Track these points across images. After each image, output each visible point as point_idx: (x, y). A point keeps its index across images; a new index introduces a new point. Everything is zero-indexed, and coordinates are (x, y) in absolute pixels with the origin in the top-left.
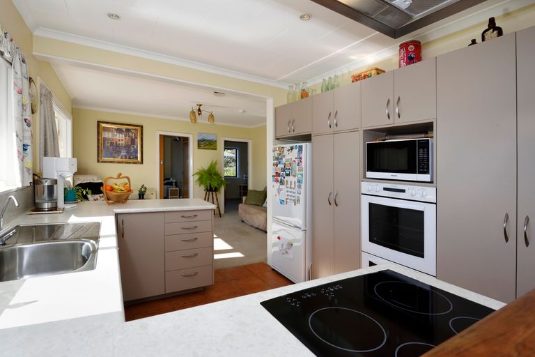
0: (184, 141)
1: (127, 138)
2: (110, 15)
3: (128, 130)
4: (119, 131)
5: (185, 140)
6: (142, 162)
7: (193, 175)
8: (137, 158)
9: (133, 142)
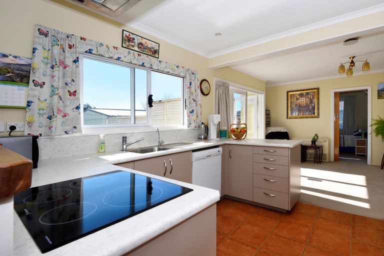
0: (362, 94)
1: (307, 99)
2: (216, 35)
3: (307, 94)
4: (301, 95)
5: (364, 93)
6: (318, 117)
7: (372, 125)
8: (314, 113)
9: (311, 101)
